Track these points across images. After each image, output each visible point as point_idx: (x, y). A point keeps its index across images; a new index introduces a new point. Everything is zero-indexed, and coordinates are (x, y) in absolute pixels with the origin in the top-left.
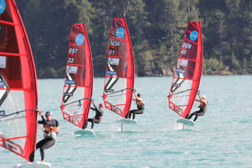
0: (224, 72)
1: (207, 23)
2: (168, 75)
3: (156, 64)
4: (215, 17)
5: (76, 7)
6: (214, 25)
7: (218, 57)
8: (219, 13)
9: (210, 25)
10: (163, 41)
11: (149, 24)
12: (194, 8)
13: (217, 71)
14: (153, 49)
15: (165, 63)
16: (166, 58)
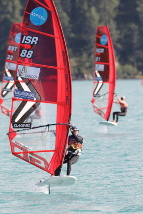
0: (138, 77)
1: (123, 34)
2: (89, 79)
3: (79, 70)
4: (130, 29)
5: (9, 21)
6: (129, 37)
7: (132, 64)
8: (133, 26)
9: (126, 36)
10: (85, 50)
11: (73, 35)
12: (112, 21)
13: (132, 76)
14: (76, 56)
15: (87, 68)
16: (87, 64)
